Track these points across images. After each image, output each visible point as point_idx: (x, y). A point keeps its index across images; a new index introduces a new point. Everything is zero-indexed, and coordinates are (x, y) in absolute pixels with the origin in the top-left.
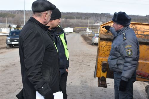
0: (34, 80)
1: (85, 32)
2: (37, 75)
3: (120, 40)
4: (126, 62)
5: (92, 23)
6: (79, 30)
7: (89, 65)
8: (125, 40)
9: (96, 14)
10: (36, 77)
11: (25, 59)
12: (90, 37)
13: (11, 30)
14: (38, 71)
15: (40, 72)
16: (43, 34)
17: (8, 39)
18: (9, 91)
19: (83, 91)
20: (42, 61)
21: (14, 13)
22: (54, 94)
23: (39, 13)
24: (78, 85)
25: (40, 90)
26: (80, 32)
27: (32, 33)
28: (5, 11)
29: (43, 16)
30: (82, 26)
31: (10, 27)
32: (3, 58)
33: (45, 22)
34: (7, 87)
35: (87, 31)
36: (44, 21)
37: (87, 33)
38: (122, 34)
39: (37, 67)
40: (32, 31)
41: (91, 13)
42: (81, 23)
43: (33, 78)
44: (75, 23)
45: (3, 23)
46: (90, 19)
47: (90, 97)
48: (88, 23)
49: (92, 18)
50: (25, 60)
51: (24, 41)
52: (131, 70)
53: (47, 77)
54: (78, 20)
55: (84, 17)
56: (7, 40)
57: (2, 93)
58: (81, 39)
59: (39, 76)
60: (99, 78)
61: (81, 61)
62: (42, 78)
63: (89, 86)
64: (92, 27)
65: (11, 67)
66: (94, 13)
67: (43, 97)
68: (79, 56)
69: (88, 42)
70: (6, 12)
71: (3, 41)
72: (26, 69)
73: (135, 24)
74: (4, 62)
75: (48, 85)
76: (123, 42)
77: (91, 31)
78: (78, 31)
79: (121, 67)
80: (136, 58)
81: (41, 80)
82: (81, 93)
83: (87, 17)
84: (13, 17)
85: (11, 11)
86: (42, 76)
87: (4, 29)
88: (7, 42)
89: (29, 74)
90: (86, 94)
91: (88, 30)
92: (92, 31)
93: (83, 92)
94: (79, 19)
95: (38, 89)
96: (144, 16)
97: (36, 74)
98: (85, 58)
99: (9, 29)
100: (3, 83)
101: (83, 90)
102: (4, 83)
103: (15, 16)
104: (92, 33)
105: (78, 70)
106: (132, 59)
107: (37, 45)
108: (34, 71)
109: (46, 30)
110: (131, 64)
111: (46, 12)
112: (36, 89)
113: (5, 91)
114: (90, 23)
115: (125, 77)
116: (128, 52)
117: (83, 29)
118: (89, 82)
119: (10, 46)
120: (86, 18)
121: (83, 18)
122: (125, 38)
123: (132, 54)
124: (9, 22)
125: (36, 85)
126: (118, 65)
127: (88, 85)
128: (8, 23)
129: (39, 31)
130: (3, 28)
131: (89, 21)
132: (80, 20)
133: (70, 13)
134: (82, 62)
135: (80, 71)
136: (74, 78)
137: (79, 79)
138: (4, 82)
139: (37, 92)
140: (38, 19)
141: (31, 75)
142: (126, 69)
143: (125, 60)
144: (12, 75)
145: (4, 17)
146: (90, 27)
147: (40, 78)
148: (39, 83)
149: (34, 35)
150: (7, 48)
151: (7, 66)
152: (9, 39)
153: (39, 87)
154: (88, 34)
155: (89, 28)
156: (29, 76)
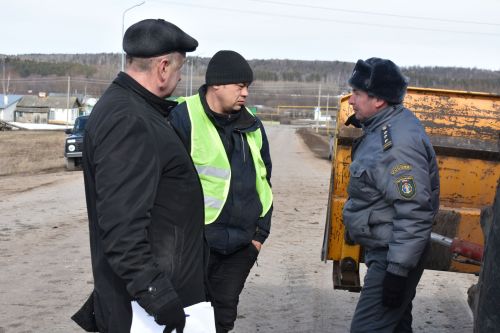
0: (127, 265)
1: (310, 120)
2: (134, 249)
3: (373, 150)
4: (399, 217)
5: (332, 93)
6: (291, 116)
7: (317, 223)
8: (390, 147)
9: (345, 63)
10: (132, 257)
11: (100, 200)
12: (325, 135)
13: (81, 112)
14: (137, 238)
15: (145, 242)
16: (155, 125)
17: (69, 141)
18: (64, 302)
19: (291, 302)
20: (151, 206)
21: (91, 62)
22: (187, 310)
23: (144, 60)
24: (277, 284)
25: (144, 296)
26: (293, 121)
27: (121, 120)
28: (65, 55)
29: (156, 69)
30: (301, 102)
31: (78, 104)
32: (53, 201)
33: (162, 89)
34: (60, 289)
35: (316, 117)
36: (161, 84)
37: (314, 123)
38: (379, 131)
39: (136, 226)
40: (120, 117)
41: (329, 63)
42: (296, 93)
43: (124, 260)
44: (278, 93)
45: (59, 92)
46: (325, 81)
47: (312, 320)
48: (317, 93)
49: (331, 77)
50: (99, 204)
51: (96, 147)
52: (416, 241)
53: (168, 258)
54: (287, 82)
55: (308, 75)
56: (67, 145)
57: (43, 307)
58: (298, 142)
59: (140, 253)
60: (336, 263)
61: (292, 211)
62: (149, 259)
63: (310, 286)
64: (330, 105)
65: (76, 227)
66: (337, 62)
67: (153, 318)
68: (289, 193)
69: (316, 152)
70: (67, 60)
71: (58, 147)
72: (102, 231)
73: (448, 95)
74: (56, 212)
75: (168, 281)
76: (381, 155)
77: (329, 118)
78: (286, 117)
79: (383, 232)
80: (430, 200)
81: (147, 267)
82: (285, 310)
83: (316, 73)
84: (89, 74)
85: (82, 55)
86: (149, 253)
87: (60, 110)
88: (67, 150)
89: (110, 248)
90: (301, 312)
91: (318, 115)
92: (332, 117)
93: (291, 305)
94: (291, 79)
95: (137, 294)
96: (493, 70)
97: (132, 246)
98: (304, 201)
99: (76, 110)
100: (46, 275)
101: (290, 299)
102: (50, 275)
103: (95, 71)
104: (330, 122)
105: (279, 236)
106: (418, 206)
107: (135, 160)
108: (126, 239)
109: (166, 113)
110: (413, 222)
111: (164, 58)
112: (133, 293)
113: (52, 302)
114: (324, 93)
115: (397, 264)
116: (400, 185)
117: (304, 111)
118: (312, 274)
119: (76, 165)
120: (312, 75)
121: (304, 77)
122: (390, 143)
123: (414, 192)
124: (77, 89)
125: (131, 280)
126: (372, 225)
127: (309, 283)
128: (72, 92)
129: (141, 116)
130: (56, 107)
131: (321, 86)
132: (294, 84)
133: (263, 61)
134: (294, 212)
135: (286, 242)
136: (267, 264)
137: (282, 265)
138: (51, 272)
139: (135, 305)
140: (141, 78)
141: (115, 250)
142: (399, 239)
143: (396, 212)
144: (76, 252)
145: (60, 75)
146: (325, 105)
147: (145, 261)
148: (140, 274)
149: (128, 128)
150: (65, 169)
151: (63, 225)
152: (74, 141)
153: (141, 289)
154: (318, 126)
155: (321, 109)
156: (112, 254)
